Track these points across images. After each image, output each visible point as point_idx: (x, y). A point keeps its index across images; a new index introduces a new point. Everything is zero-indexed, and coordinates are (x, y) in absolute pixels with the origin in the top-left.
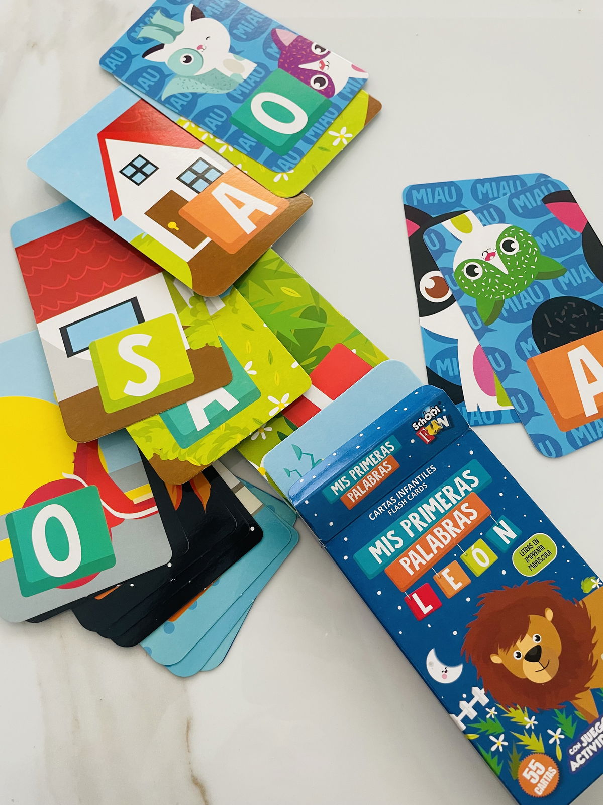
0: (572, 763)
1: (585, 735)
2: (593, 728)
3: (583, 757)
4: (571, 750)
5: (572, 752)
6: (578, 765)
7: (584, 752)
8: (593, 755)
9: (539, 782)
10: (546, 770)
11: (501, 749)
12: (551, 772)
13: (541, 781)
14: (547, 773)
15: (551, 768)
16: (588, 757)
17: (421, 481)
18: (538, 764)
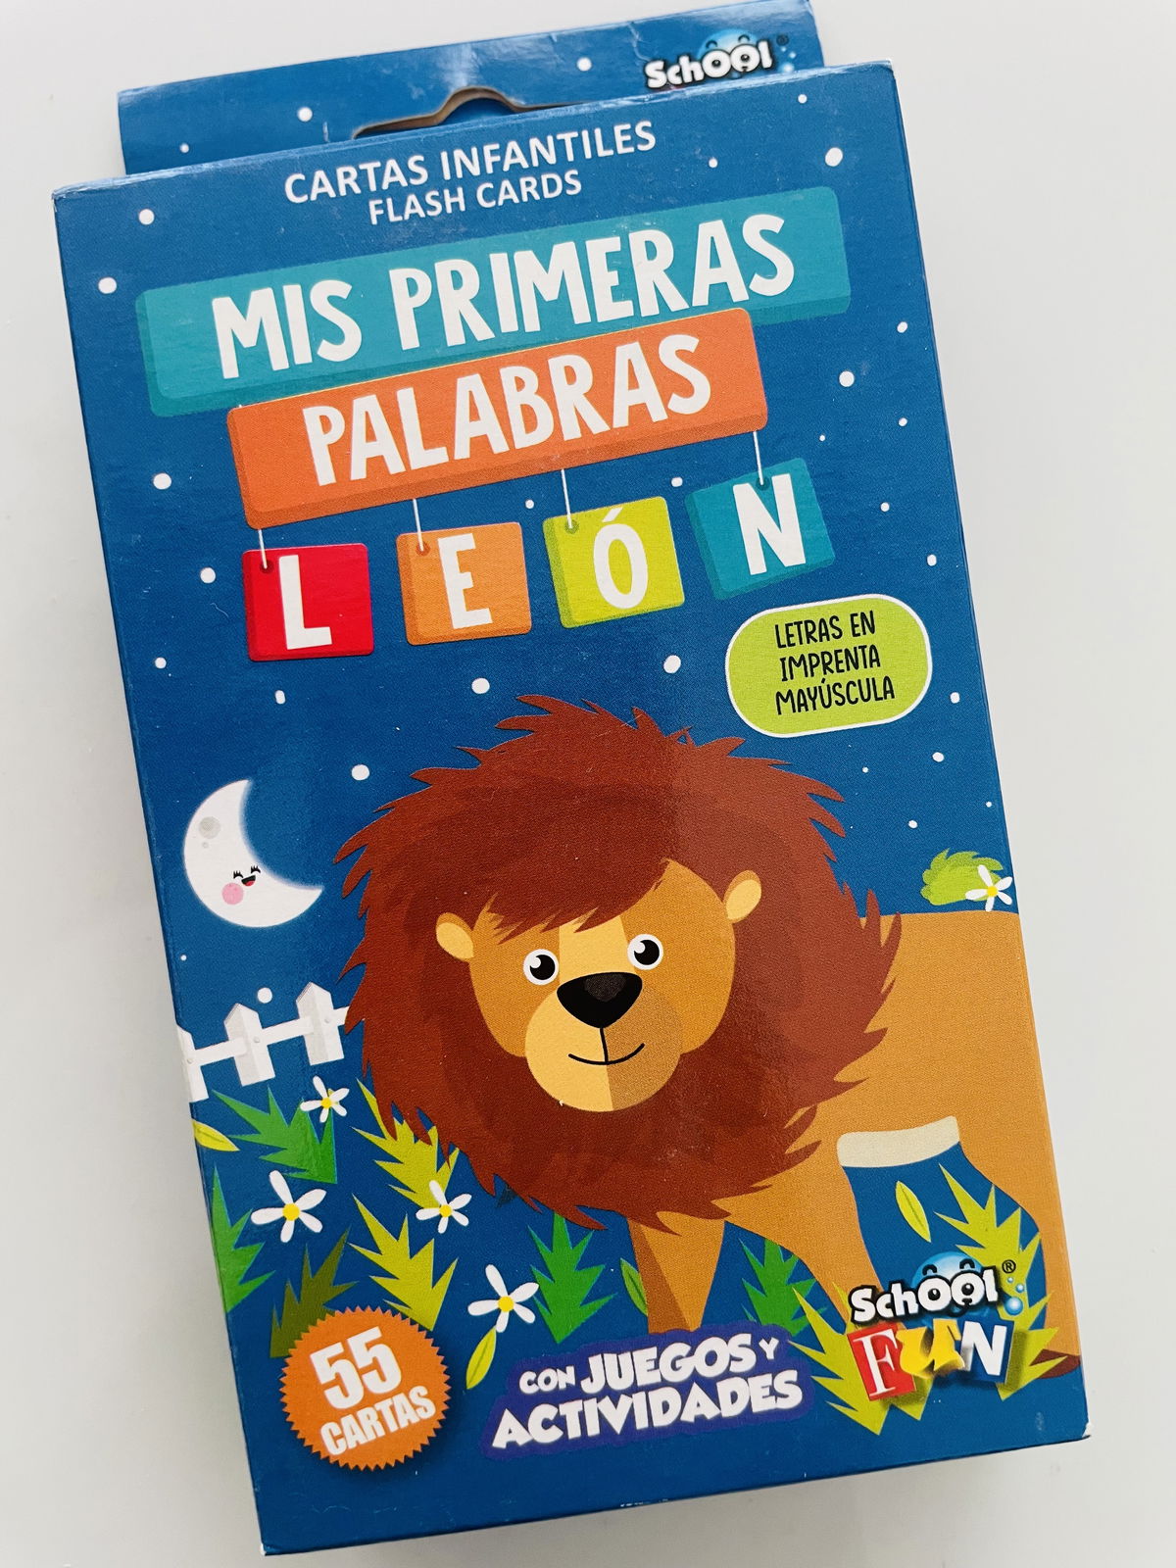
0: (508, 1420)
1: (610, 1358)
2: (652, 1352)
3: (560, 1422)
4: (529, 1376)
5: (530, 1383)
6: (521, 1437)
7: (570, 1410)
8: (594, 1438)
9: (353, 1411)
10: (404, 1388)
11: (286, 1235)
12: (415, 1407)
13: (361, 1414)
14: (399, 1400)
15: (423, 1391)
16: (574, 1432)
17: (571, 157)
18: (385, 1355)
